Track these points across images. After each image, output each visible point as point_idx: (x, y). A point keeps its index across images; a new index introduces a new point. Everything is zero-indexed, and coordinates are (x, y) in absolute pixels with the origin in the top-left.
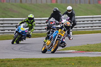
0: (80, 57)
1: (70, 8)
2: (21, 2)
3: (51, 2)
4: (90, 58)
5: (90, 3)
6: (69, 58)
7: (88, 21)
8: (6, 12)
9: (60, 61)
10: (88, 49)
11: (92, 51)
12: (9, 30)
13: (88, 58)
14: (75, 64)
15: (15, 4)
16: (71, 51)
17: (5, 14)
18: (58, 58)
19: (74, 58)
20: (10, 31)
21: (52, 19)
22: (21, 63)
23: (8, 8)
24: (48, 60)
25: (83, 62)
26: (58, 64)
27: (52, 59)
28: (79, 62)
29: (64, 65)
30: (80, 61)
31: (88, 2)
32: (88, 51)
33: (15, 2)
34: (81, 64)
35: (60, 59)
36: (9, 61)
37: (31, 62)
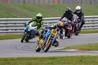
0: (81, 56)
1: (78, 8)
2: (24, 2)
3: (54, 3)
4: (91, 57)
5: (91, 3)
6: (71, 57)
7: (89, 21)
8: (9, 13)
9: (62, 60)
10: (89, 48)
11: (93, 50)
12: (12, 30)
13: (89, 57)
14: (76, 63)
15: (18, 4)
16: (73, 50)
17: (9, 14)
18: (60, 57)
19: (76, 57)
20: (14, 31)
21: (65, 19)
22: (24, 62)
23: (12, 9)
24: (50, 58)
25: (84, 60)
26: (60, 63)
27: (54, 58)
28: (80, 61)
29: (66, 63)
30: (81, 59)
31: (89, 3)
32: (89, 50)
33: (19, 3)
34: (82, 63)
35: (62, 57)
36: (12, 59)
37: (34, 61)
